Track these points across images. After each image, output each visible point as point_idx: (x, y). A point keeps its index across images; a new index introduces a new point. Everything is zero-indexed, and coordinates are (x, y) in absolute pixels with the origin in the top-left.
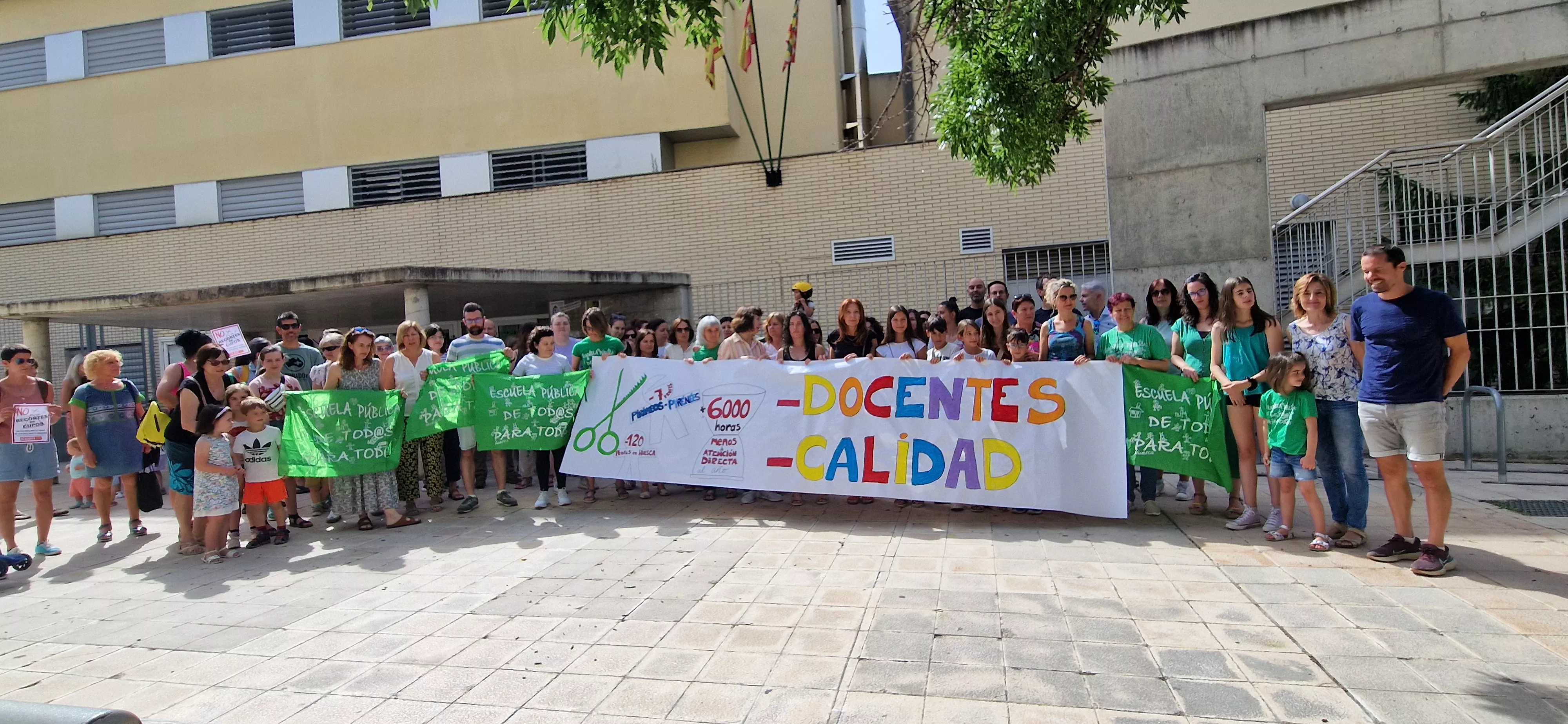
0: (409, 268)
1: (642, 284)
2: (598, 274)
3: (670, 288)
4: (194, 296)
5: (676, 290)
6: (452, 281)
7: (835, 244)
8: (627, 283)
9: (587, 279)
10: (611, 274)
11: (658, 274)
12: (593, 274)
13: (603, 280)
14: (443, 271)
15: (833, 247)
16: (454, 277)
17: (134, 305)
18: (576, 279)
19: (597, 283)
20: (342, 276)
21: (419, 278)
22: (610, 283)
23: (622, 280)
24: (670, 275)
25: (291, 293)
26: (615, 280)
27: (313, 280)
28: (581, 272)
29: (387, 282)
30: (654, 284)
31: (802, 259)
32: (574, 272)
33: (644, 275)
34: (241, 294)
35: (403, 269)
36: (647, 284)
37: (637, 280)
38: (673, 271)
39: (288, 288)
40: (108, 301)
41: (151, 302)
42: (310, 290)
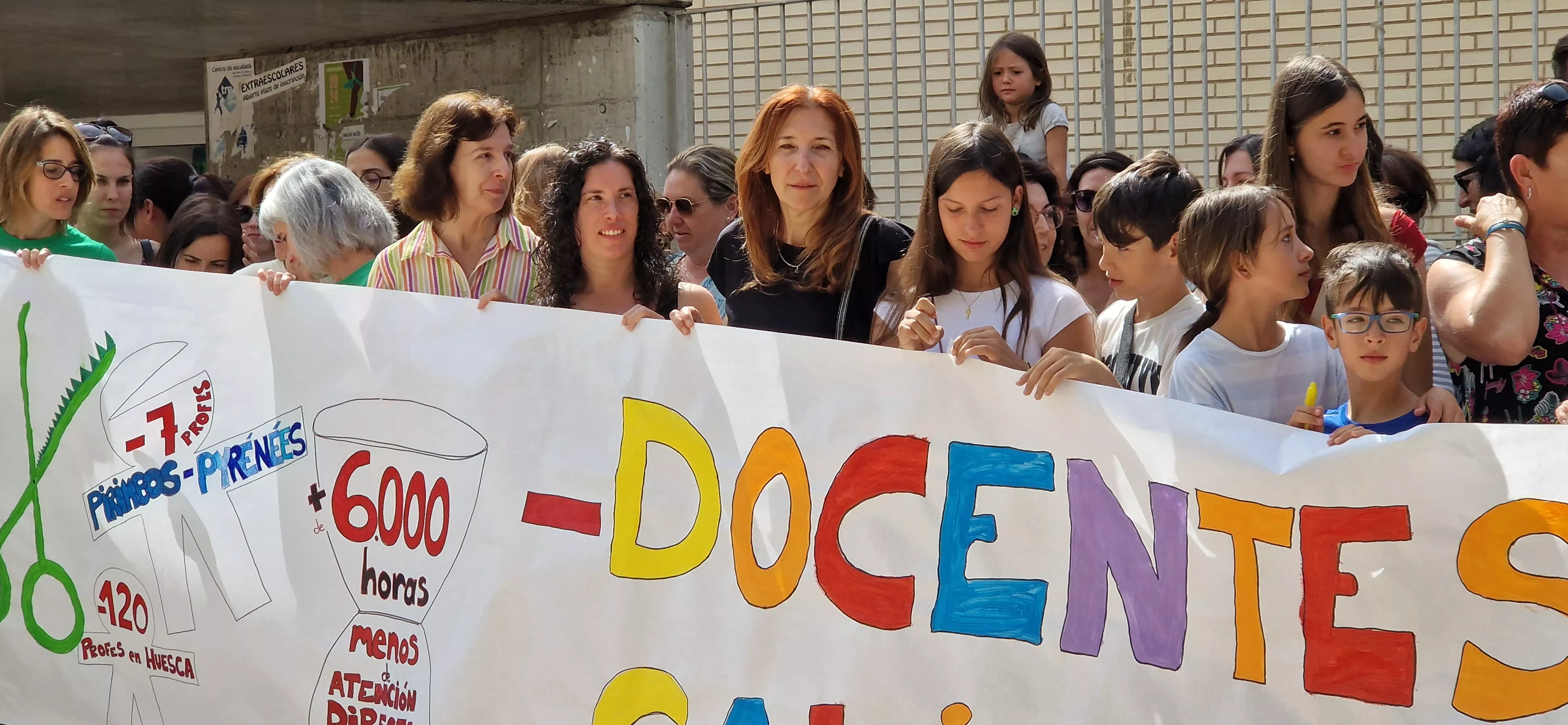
3: (594, 16)
5: (617, 25)
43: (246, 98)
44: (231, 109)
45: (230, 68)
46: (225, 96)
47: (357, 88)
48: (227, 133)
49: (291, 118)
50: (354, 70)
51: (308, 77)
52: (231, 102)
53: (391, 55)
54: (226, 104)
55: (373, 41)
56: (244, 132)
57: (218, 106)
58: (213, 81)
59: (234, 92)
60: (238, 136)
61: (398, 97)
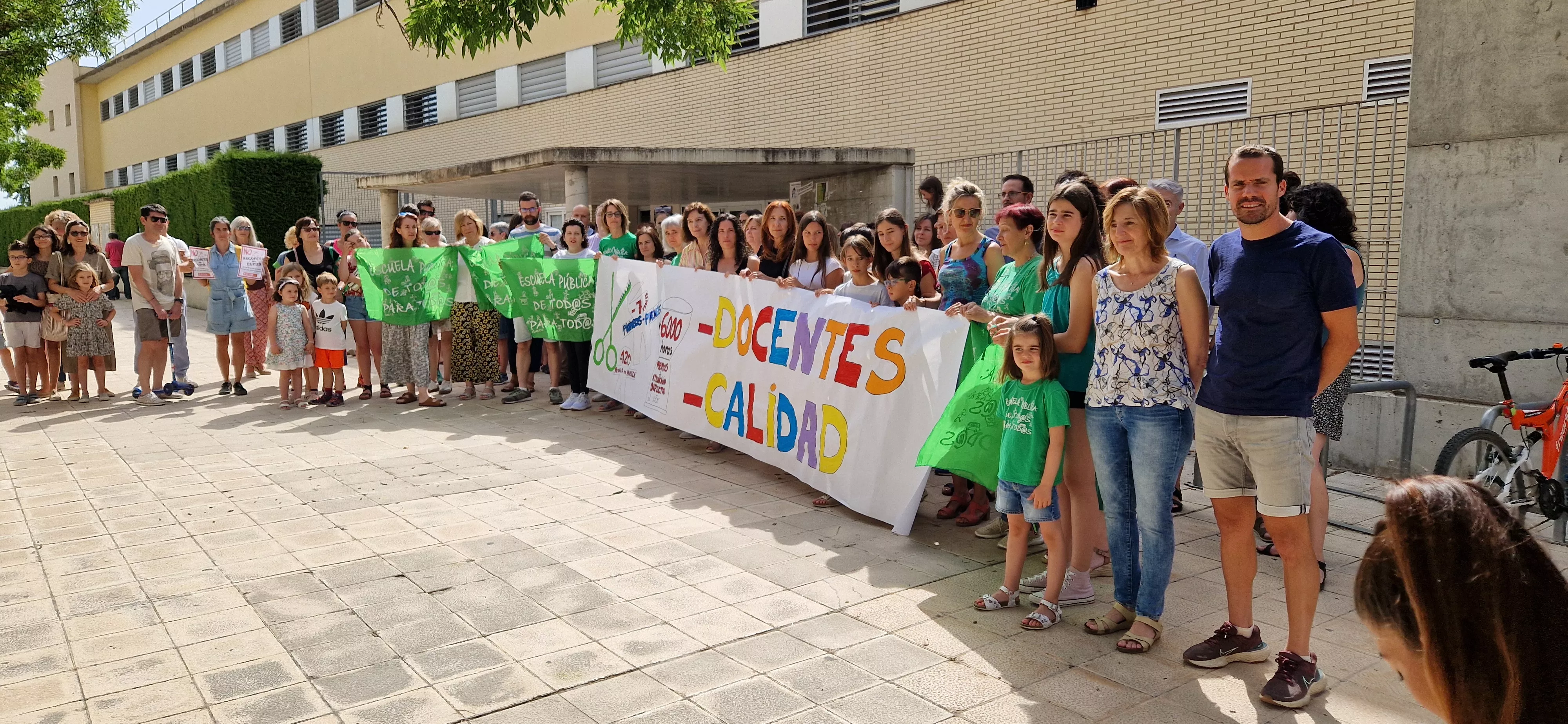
0: (559, 149)
1: (836, 163)
2: (774, 151)
3: (882, 168)
5: (888, 171)
6: (602, 163)
7: (1161, 95)
8: (815, 163)
9: (759, 158)
10: (792, 152)
11: (860, 150)
12: (767, 151)
13: (780, 159)
14: (593, 151)
15: (1158, 100)
16: (604, 158)
18: (746, 158)
19: (773, 163)
20: (518, 156)
21: (568, 159)
22: (791, 163)
23: (808, 158)
24: (878, 150)
25: (493, 173)
26: (797, 159)
27: (503, 160)
28: (753, 150)
29: (545, 164)
30: (855, 163)
31: (1113, 120)
32: (743, 150)
33: (838, 152)
34: (467, 174)
35: (553, 150)
36: (843, 163)
37: (828, 158)
38: (878, 145)
39: (491, 168)
40: (407, 177)
41: (426, 178)
42: (504, 171)
43: (799, 194)
45: (795, 185)
46: (794, 193)
47: (825, 191)
49: (809, 200)
50: (824, 185)
51: (814, 187)
53: (833, 180)
55: (829, 176)
58: (791, 188)
59: (796, 192)
61: (834, 193)
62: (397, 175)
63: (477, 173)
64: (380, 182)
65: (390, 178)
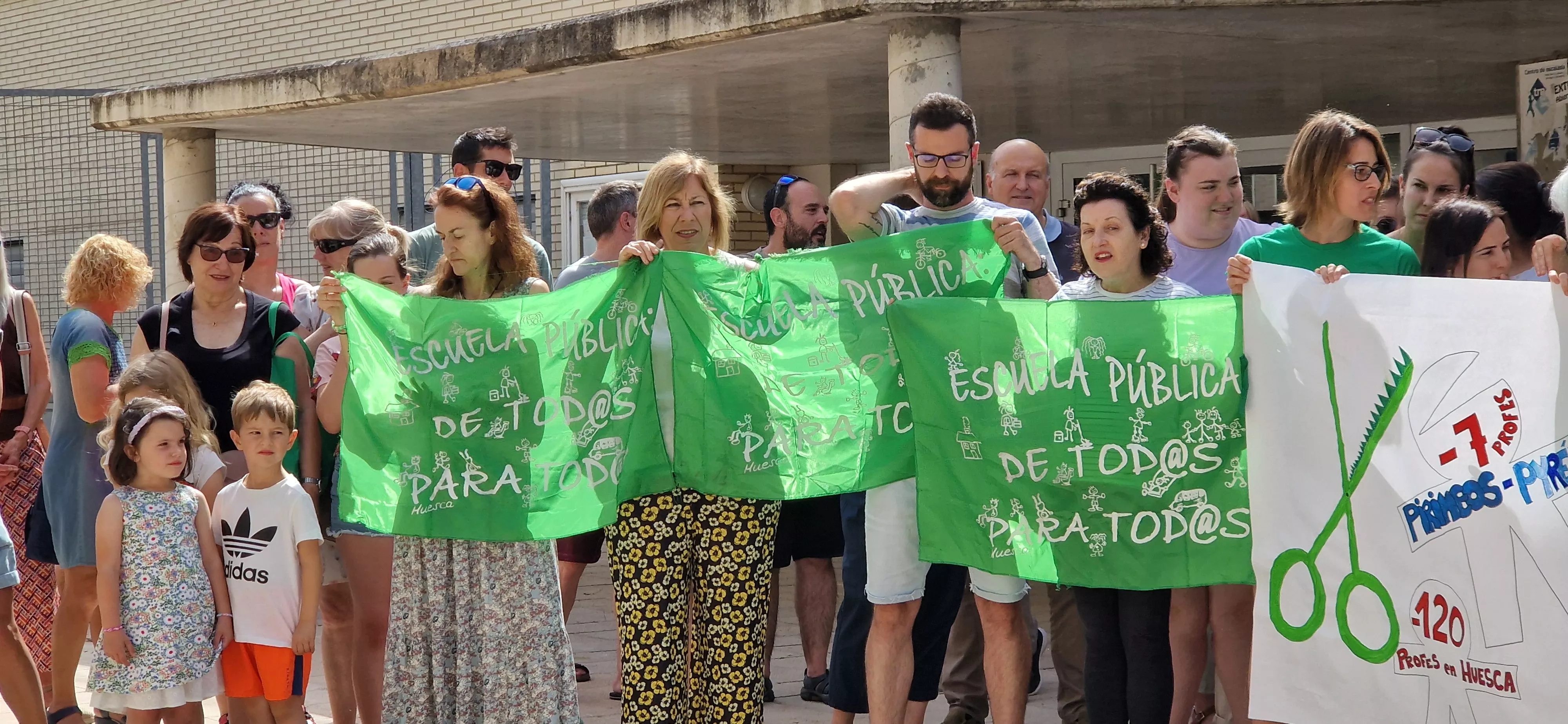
4: (431, 68)
17: (325, 95)
25: (616, 55)
39: (610, 42)
40: (283, 84)
41: (356, 86)
42: (664, 47)
43: (1559, 100)
44: (1543, 110)
45: (1542, 70)
46: (1537, 98)
48: (1538, 135)
52: (1543, 105)
54: (1538, 105)
56: (1556, 134)
57: (1530, 109)
58: (1525, 83)
60: (1550, 138)
62: (243, 81)
63: (553, 57)
64: (180, 105)
65: (218, 91)
